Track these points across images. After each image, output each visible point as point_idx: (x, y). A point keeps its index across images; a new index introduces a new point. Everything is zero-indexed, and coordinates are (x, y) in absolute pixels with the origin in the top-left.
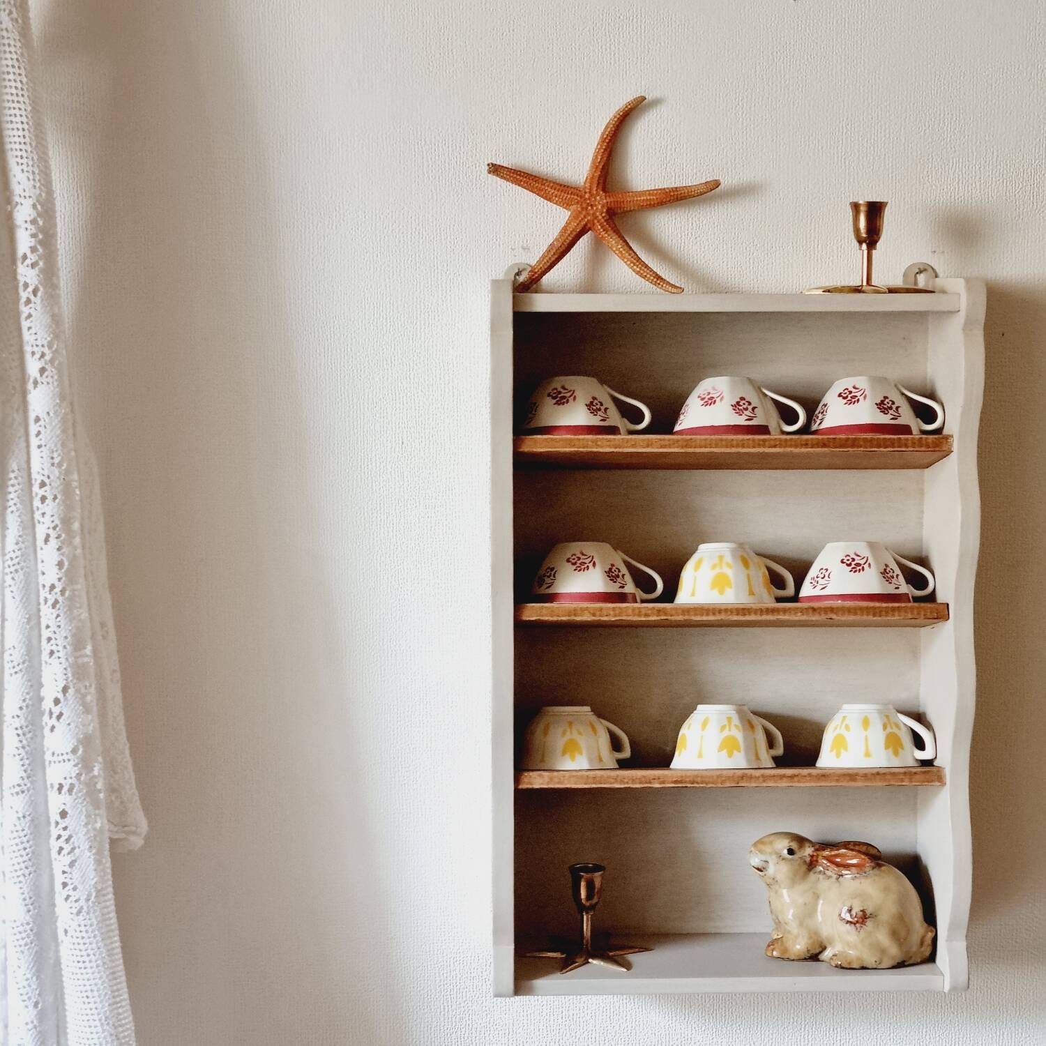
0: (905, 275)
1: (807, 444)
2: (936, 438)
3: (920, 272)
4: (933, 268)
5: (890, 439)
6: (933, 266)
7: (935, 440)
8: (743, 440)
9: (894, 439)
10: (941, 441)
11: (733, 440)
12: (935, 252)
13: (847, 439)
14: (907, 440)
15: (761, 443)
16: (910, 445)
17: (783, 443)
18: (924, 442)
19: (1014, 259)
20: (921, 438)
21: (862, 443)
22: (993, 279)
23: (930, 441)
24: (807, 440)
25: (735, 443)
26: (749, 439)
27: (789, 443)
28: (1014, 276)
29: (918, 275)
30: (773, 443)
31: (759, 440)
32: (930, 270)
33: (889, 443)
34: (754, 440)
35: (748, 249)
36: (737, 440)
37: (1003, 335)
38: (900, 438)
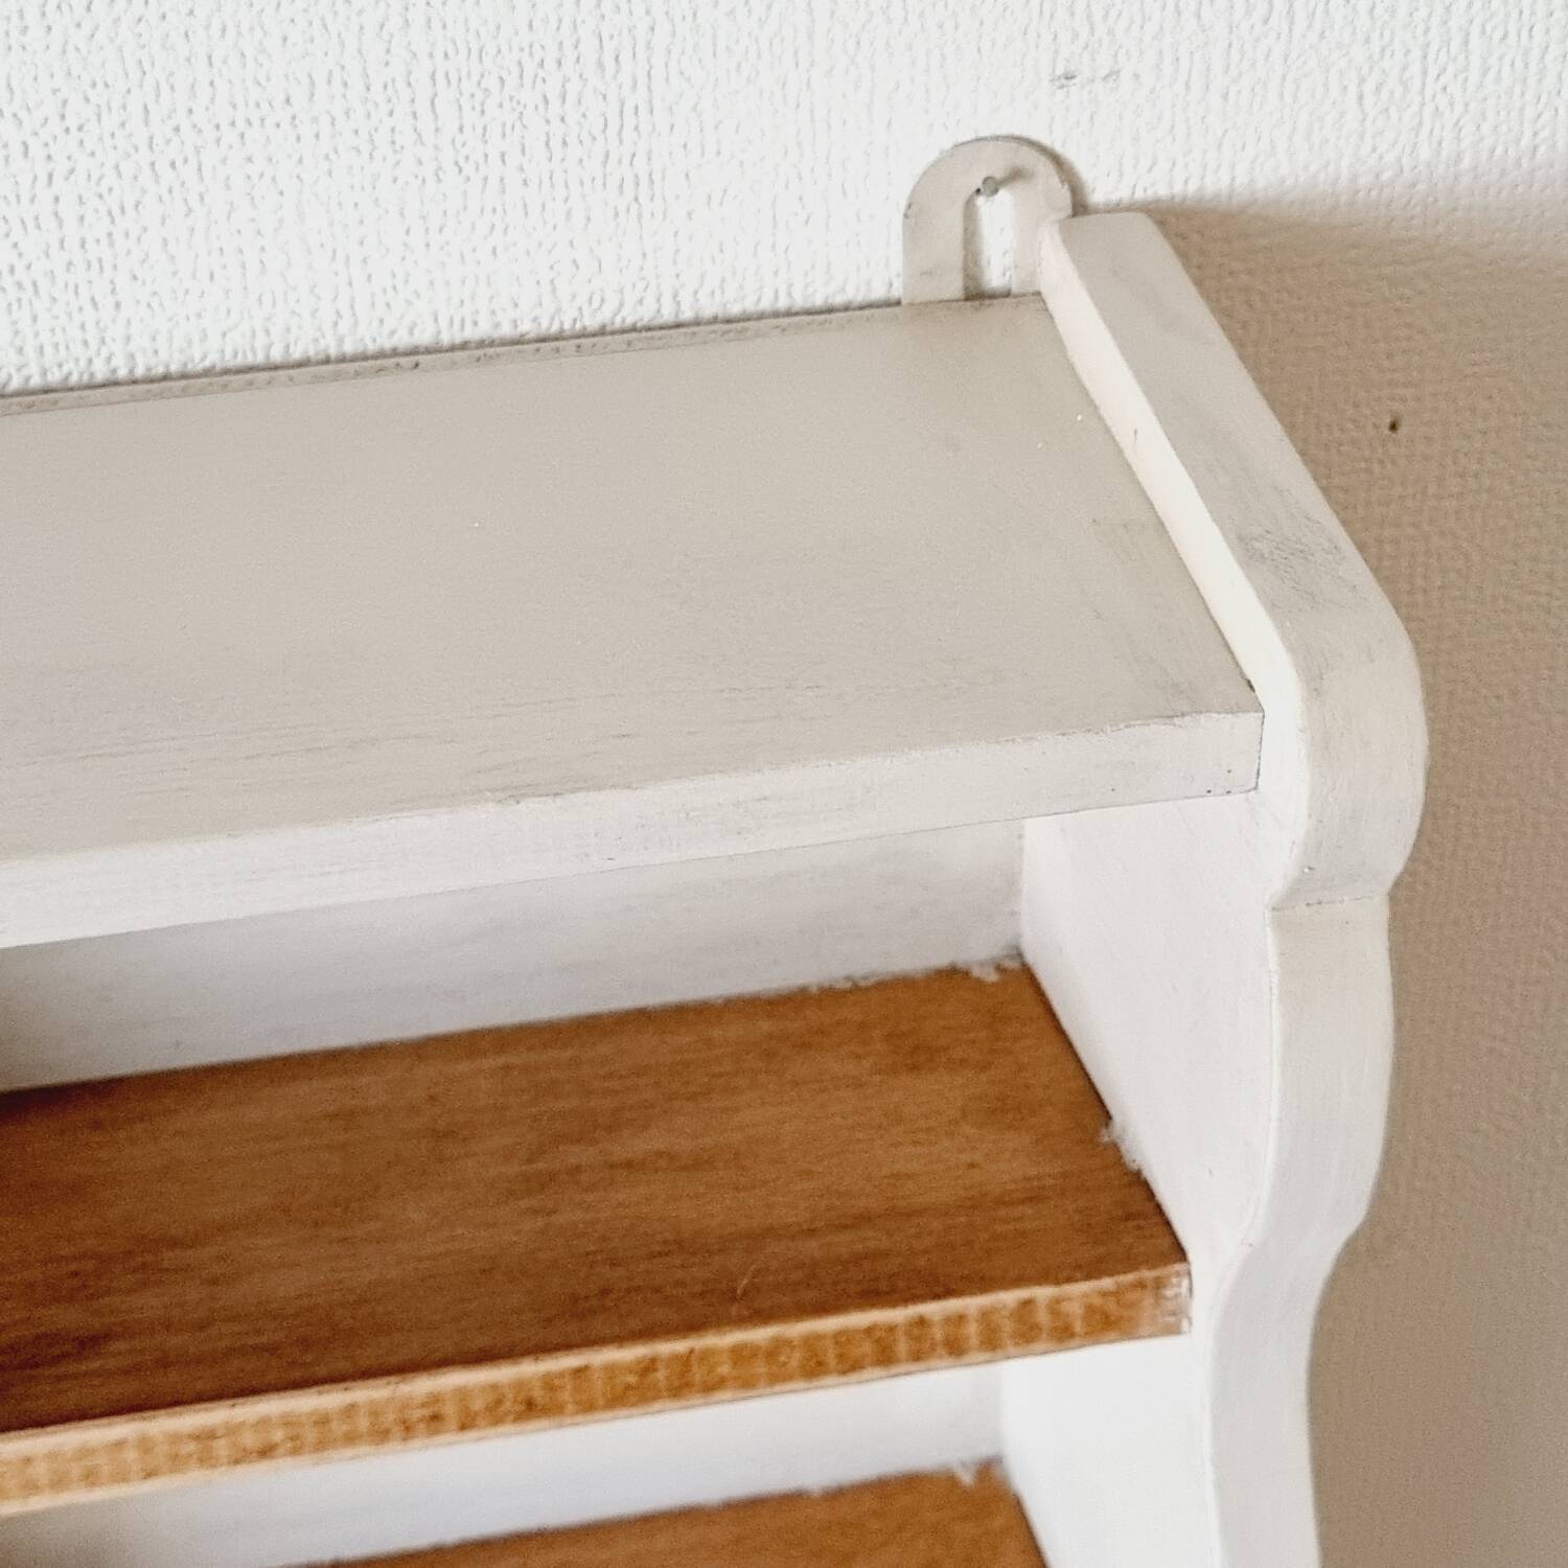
0: (914, 213)
1: (436, 1418)
2: (1104, 1294)
3: (991, 186)
4: (1057, 160)
5: (869, 1331)
6: (1058, 148)
7: (1097, 1301)
8: (85, 1452)
9: (891, 1329)
10: (1132, 1296)
11: (28, 1461)
12: (1069, 77)
13: (649, 1366)
14: (960, 1319)
15: (191, 1447)
16: (974, 1341)
17: (310, 1435)
18: (1043, 1317)
19: (1474, 75)
20: (1028, 1303)
21: (724, 1369)
22: (1363, 181)
23: (1075, 1309)
24: (435, 1399)
25: (40, 1471)
26: (119, 1445)
27: (338, 1428)
28: (1466, 163)
29: (980, 200)
30: (249, 1440)
31: (175, 1438)
32: (1045, 170)
33: (867, 1347)
34: (145, 1445)
35: (36, 149)
36: (52, 1456)
37: (1393, 427)
38: (922, 1322)
